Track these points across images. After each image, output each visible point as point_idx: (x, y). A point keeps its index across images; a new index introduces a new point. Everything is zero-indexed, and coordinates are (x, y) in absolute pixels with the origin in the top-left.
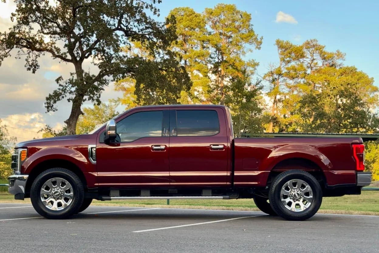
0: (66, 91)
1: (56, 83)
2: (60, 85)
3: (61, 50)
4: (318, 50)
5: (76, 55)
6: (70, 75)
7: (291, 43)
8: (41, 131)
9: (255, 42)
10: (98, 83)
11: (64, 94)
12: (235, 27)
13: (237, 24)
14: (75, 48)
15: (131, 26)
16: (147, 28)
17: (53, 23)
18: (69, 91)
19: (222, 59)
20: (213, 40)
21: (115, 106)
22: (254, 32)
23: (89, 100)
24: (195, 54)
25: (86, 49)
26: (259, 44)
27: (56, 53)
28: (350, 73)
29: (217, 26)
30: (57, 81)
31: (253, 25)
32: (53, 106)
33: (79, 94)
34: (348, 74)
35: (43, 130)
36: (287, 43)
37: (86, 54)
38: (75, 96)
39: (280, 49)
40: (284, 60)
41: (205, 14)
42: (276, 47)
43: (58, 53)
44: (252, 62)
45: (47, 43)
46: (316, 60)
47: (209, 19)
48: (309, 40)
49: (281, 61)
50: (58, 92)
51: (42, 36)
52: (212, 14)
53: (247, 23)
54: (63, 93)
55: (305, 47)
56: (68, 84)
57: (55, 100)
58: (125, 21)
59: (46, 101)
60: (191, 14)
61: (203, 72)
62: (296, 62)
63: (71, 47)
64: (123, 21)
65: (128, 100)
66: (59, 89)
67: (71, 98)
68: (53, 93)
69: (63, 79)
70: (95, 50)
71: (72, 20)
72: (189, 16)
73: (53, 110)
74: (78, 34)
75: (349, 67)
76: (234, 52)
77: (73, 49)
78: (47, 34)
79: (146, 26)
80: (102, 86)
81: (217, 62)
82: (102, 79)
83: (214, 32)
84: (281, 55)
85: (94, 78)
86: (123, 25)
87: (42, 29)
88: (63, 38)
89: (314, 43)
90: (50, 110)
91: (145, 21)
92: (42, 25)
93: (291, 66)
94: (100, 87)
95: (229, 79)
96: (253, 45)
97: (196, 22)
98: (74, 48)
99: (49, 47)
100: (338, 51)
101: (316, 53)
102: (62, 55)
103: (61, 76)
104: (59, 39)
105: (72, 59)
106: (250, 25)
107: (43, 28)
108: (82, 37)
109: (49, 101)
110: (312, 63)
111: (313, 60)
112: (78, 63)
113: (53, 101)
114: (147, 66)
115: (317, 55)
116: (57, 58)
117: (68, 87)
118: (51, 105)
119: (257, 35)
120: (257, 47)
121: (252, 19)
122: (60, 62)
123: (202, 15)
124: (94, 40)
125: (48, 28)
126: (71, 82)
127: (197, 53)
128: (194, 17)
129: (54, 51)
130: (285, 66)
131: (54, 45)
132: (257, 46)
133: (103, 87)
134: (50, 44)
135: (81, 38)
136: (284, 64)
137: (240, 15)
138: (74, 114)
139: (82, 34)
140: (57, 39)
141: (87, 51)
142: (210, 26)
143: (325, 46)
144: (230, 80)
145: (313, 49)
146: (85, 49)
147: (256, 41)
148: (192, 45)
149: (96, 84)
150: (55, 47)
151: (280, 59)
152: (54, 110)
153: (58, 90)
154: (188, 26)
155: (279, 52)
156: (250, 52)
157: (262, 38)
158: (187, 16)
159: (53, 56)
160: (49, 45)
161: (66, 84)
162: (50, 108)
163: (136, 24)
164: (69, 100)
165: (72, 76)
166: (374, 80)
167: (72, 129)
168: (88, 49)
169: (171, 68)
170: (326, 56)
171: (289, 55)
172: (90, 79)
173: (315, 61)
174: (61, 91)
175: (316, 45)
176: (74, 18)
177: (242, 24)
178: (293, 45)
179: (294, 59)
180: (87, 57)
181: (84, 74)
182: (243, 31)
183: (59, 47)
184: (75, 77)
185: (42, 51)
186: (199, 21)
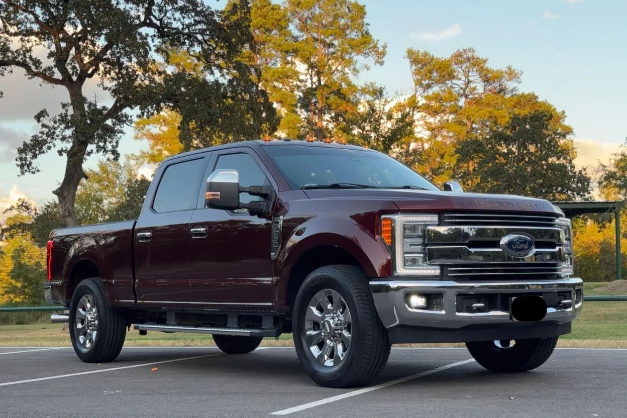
0: (55, 136)
1: (36, 121)
2: (44, 126)
3: (42, 63)
4: (476, 67)
5: (71, 71)
6: (61, 107)
7: (431, 55)
8: (11, 209)
9: (373, 53)
10: (112, 121)
11: (52, 142)
12: (339, 27)
13: (342, 22)
14: (69, 59)
15: (169, 18)
16: (197, 23)
17: (27, 14)
18: (61, 137)
19: (318, 83)
20: (304, 51)
21: (136, 166)
22: (371, 36)
23: (98, 151)
24: (274, 73)
25: (89, 60)
26: (381, 55)
27: (33, 68)
28: (528, 104)
29: (308, 27)
30: (38, 117)
31: (369, 25)
32: (30, 163)
33: (79, 140)
34: (524, 105)
35: (14, 208)
36: (426, 54)
37: (88, 70)
38: (71, 144)
39: (414, 65)
40: (421, 83)
41: (287, 5)
42: (407, 62)
43: (37, 68)
44: (369, 86)
45: (17, 51)
46: (474, 83)
47: (294, 13)
48: (461, 50)
49: (416, 85)
50: (40, 139)
51: (5, 38)
52: (300, 6)
53: (360, 21)
54: (49, 139)
55: (455, 63)
56: (58, 123)
57: (34, 153)
58: (158, 10)
59: (17, 155)
60: (265, 6)
61: (289, 105)
62: (441, 87)
63: (60, 57)
64: (154, 10)
65: (159, 154)
66: (42, 133)
67: (64, 149)
68: (31, 141)
69: (48, 115)
70: (105, 62)
71: (61, 8)
72: (261, 9)
73: (32, 172)
74: (73, 35)
75: (525, 94)
76: (338, 70)
77: (66, 61)
78: (16, 34)
79: (196, 18)
80: (121, 127)
81: (309, 88)
82: (119, 114)
83: (302, 36)
84: (415, 75)
85: (106, 112)
86: (155, 17)
87: (5, 27)
88: (45, 40)
89: (470, 55)
90: (26, 171)
91: (194, 10)
92: (5, 18)
93: (433, 93)
94: (118, 127)
95: (330, 116)
96: (370, 58)
97: (273, 19)
98: (67, 59)
99: (20, 57)
100: (509, 68)
101: (472, 71)
102: (44, 72)
103: (45, 109)
104: (38, 45)
105: (63, 78)
106: (365, 25)
107: (7, 24)
108: (79, 39)
109: (24, 154)
110: (467, 87)
111: (469, 82)
112: (74, 86)
113: (31, 154)
114: (201, 90)
115: (475, 74)
116: (36, 77)
117: (59, 130)
118: (28, 163)
119: (378, 41)
120: (377, 62)
121: (367, 15)
122: (40, 85)
123: (282, 8)
124: (101, 45)
125: (17, 25)
126: (63, 119)
127: (278, 72)
128: (270, 11)
129: (30, 65)
130: (423, 94)
131: (29, 54)
132: (378, 59)
133: (122, 129)
134: (21, 52)
135: (79, 41)
136: (420, 90)
137: (346, 7)
138: (71, 178)
139: (80, 33)
140: (34, 44)
141: (91, 64)
142: (296, 27)
143: (487, 60)
144: (332, 118)
145: (468, 65)
146: (86, 60)
147: (375, 52)
148: (266, 60)
149: (109, 122)
150: (31, 57)
151: (415, 81)
152: (33, 170)
153: (40, 135)
154: (261, 26)
155: (413, 70)
156: (366, 70)
157: (386, 46)
158: (258, 9)
159: (29, 74)
160: (19, 54)
161: (55, 122)
162: (26, 168)
163: (178, 15)
164: (60, 153)
165: (64, 110)
166: (566, 114)
167: (68, 205)
168: (93, 60)
169: (240, 93)
170: (489, 76)
171: (429, 74)
172: (98, 115)
173: (472, 85)
174: (45, 137)
175: (473, 58)
176: (66, 4)
177: (351, 22)
178: (435, 58)
179: (438, 82)
180: (91, 76)
181: (86, 106)
182: (353, 35)
183: (38, 58)
184: (71, 111)
185: (8, 65)
186: (277, 17)
